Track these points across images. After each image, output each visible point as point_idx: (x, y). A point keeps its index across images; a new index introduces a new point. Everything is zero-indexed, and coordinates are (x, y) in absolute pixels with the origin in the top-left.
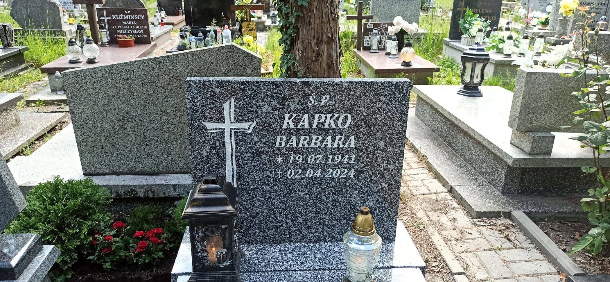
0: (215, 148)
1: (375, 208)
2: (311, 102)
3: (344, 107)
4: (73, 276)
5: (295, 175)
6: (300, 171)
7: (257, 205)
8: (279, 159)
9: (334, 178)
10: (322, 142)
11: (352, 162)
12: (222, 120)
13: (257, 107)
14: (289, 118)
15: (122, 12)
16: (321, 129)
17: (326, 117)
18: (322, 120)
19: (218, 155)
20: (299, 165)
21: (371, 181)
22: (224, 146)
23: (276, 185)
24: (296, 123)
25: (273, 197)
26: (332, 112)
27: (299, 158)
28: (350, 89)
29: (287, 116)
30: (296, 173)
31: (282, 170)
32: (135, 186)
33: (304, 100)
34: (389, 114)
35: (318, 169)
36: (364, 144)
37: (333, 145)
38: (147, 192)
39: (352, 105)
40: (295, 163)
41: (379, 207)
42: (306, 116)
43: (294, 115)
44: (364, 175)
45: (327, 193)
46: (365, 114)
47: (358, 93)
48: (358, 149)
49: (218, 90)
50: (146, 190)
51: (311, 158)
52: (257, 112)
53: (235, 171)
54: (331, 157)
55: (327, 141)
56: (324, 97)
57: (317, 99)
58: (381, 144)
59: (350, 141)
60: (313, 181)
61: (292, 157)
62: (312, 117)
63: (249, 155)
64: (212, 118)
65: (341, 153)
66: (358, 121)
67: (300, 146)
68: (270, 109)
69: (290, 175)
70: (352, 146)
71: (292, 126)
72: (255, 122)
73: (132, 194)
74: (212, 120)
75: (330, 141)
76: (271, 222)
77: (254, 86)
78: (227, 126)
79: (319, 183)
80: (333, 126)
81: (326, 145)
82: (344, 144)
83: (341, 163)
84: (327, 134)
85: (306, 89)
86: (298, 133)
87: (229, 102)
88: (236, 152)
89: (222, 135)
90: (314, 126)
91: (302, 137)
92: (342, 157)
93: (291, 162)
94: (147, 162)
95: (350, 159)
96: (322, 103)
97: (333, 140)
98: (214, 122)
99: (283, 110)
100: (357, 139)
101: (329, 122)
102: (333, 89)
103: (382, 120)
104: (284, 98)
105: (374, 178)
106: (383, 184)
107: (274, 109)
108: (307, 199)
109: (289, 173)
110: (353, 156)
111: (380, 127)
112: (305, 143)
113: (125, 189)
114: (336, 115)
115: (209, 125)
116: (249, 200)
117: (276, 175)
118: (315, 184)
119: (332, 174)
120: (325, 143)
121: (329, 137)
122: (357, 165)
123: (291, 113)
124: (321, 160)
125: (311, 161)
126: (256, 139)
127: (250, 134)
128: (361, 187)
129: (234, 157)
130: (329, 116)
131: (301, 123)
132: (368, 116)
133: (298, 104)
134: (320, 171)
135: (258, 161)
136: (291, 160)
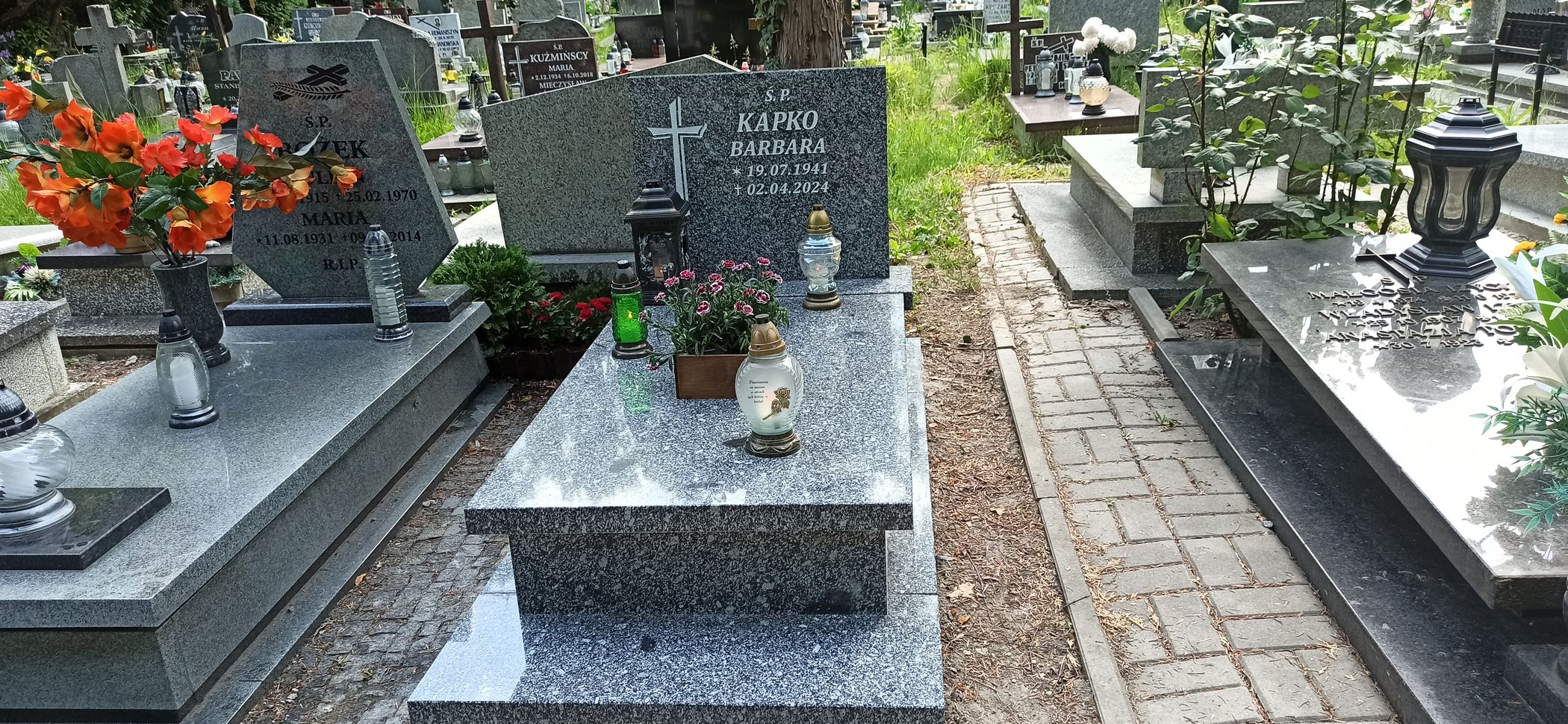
0: (663, 158)
1: (859, 234)
2: (768, 98)
3: (808, 102)
4: (503, 351)
5: (756, 191)
6: (763, 186)
7: (714, 230)
8: (737, 171)
9: (804, 194)
10: (786, 147)
11: (824, 172)
12: (668, 124)
13: (707, 107)
14: (745, 119)
15: (548, 48)
16: (784, 131)
17: (788, 115)
18: (784, 120)
19: (666, 168)
20: (760, 177)
21: (850, 197)
22: (672, 155)
23: (735, 205)
24: (753, 125)
25: (733, 220)
26: (794, 109)
27: (760, 169)
28: (812, 79)
29: (742, 116)
30: (758, 189)
31: (740, 186)
32: (575, 265)
33: (760, 96)
34: (863, 109)
35: (784, 182)
36: (836, 148)
37: (798, 151)
38: (591, 274)
39: (817, 99)
40: (755, 175)
41: (864, 232)
42: (764, 115)
43: (751, 115)
44: (841, 190)
45: (797, 214)
46: (834, 110)
47: (823, 84)
48: (830, 155)
49: (662, 88)
50: (589, 270)
51: (775, 168)
52: (707, 113)
53: (686, 187)
54: (798, 166)
55: (792, 147)
56: (783, 91)
57: (776, 94)
58: (858, 147)
59: (820, 145)
60: (779, 199)
61: (751, 168)
62: (771, 117)
63: (701, 166)
64: (657, 122)
65: (809, 161)
66: (826, 120)
67: (760, 154)
68: (722, 109)
69: (751, 191)
70: (823, 151)
71: (749, 129)
72: (706, 125)
73: (572, 277)
74: (657, 124)
75: (795, 145)
76: (733, 253)
77: (702, 81)
78: (674, 131)
79: (786, 202)
80: (798, 128)
81: (790, 151)
82: (812, 149)
83: (811, 174)
84: (791, 137)
85: (762, 83)
86: (756, 137)
87: (675, 102)
88: (686, 163)
89: (669, 143)
90: (775, 128)
91: (762, 142)
92: (812, 166)
93: (750, 175)
94: (591, 235)
95: (821, 168)
96: (782, 99)
97: (799, 144)
98: (660, 127)
99: (739, 108)
100: (828, 141)
101: (792, 123)
102: (794, 81)
103: (855, 117)
104: (738, 95)
105: (853, 193)
106: (865, 200)
107: (726, 108)
108: (774, 223)
109: (749, 189)
110: (825, 165)
111: (854, 126)
112: (766, 149)
113: (562, 270)
114: (800, 113)
115: (654, 131)
116: (705, 224)
117: (734, 191)
118: (782, 202)
119: (801, 189)
120: (789, 149)
121: (794, 141)
122: (831, 176)
123: (746, 112)
124: (787, 171)
125: (774, 173)
126: (708, 146)
127: (701, 140)
128: (839, 206)
129: (684, 170)
130: (791, 114)
131: (759, 124)
132: (838, 111)
133: (753, 101)
134: (786, 184)
135: (711, 174)
136: (751, 172)
